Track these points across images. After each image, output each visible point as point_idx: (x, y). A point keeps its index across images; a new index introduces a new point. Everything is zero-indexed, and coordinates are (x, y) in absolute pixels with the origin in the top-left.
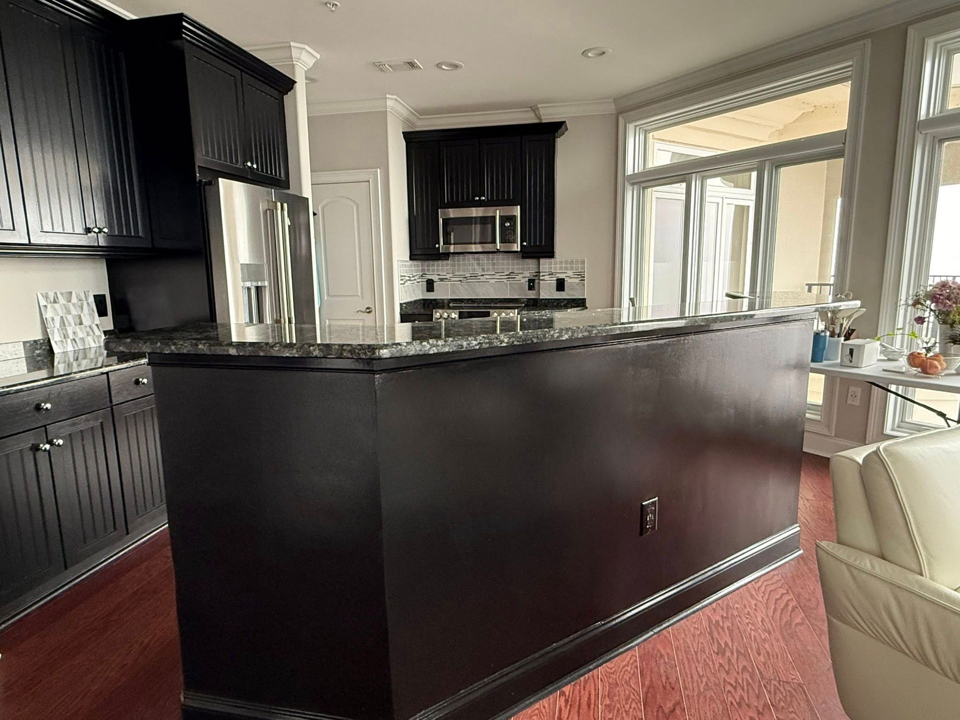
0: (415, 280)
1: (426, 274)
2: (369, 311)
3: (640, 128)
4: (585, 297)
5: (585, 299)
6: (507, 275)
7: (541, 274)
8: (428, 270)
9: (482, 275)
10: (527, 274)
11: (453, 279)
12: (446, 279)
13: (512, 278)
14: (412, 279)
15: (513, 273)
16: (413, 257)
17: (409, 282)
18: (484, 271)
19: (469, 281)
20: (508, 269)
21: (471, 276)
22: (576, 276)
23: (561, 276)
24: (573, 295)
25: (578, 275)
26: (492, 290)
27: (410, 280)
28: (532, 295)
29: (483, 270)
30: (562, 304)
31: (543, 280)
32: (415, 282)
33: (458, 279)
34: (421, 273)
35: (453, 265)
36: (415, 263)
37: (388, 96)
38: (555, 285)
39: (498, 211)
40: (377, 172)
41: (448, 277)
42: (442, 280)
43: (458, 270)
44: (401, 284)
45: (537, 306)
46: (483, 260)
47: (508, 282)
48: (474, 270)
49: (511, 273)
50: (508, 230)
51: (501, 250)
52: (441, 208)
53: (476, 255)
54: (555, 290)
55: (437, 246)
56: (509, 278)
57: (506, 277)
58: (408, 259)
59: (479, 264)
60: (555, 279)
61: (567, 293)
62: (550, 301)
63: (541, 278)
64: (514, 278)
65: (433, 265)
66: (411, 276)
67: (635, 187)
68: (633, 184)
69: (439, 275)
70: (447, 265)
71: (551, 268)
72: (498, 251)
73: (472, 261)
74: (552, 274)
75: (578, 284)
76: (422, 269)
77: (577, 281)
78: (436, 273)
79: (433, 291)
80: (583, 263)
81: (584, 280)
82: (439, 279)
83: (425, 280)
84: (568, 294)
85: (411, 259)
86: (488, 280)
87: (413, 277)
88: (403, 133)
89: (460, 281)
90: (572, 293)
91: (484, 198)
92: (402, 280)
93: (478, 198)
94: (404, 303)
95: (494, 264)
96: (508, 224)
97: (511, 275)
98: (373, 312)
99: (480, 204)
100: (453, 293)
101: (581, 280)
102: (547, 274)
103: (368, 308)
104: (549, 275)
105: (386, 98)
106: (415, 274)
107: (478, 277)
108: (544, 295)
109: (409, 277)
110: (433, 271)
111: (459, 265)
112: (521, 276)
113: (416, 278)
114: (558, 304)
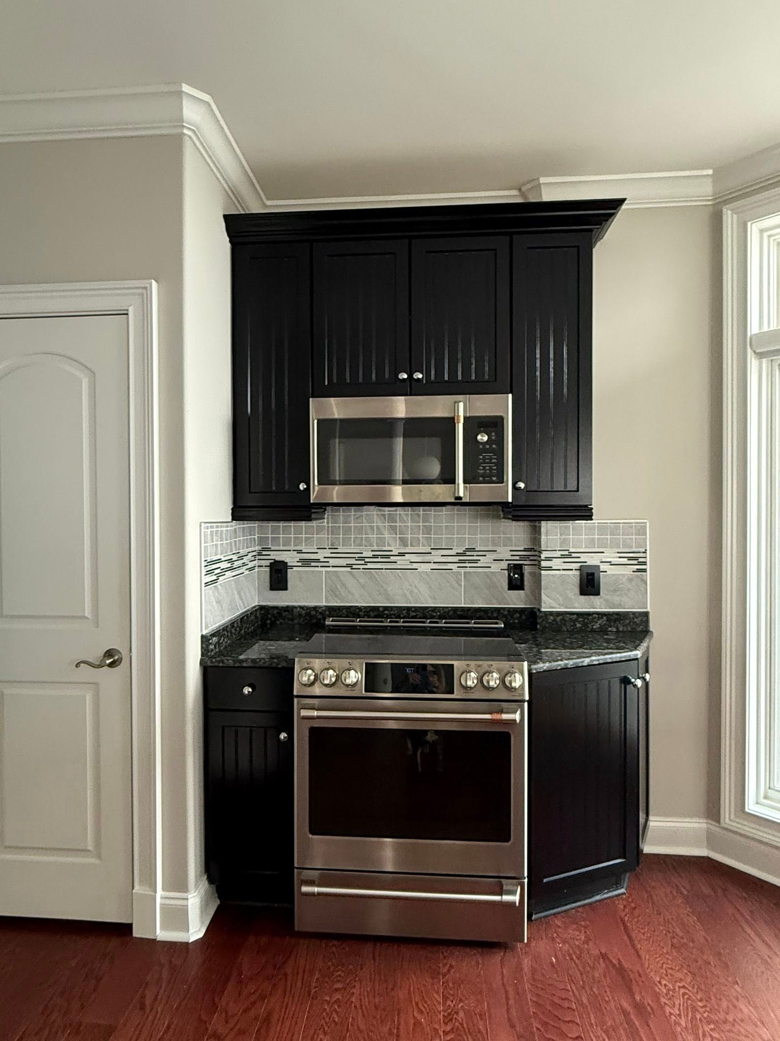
0: (244, 564)
1: (269, 550)
2: (112, 658)
3: (769, 236)
4: (649, 609)
5: (646, 614)
6: (458, 554)
7: (543, 556)
8: (275, 540)
9: (402, 554)
10: (505, 553)
11: (332, 562)
12: (318, 561)
13: (471, 561)
14: (236, 564)
15: (473, 550)
16: (239, 513)
17: (228, 574)
18: (406, 545)
19: (369, 566)
20: (461, 541)
21: (375, 556)
22: (625, 561)
23: (592, 560)
24: (620, 606)
25: (630, 559)
26: (423, 588)
27: (231, 569)
28: (517, 600)
29: (404, 542)
30: (596, 626)
31: (549, 569)
32: (243, 569)
33: (344, 562)
34: (258, 548)
35: (334, 531)
36: (247, 525)
37: (186, 88)
38: (577, 581)
39: (461, 405)
40: (147, 289)
41: (320, 556)
42: (306, 563)
43: (346, 542)
44: (207, 584)
45: (536, 629)
46: (402, 521)
47: (462, 571)
48: (381, 541)
49: (468, 550)
50: (486, 451)
51: (466, 499)
52: (313, 397)
53: (387, 509)
54: (577, 591)
55: (302, 486)
56: (464, 561)
57: (456, 559)
58: (230, 519)
59: (393, 529)
60: (577, 566)
61: (607, 601)
62: (568, 617)
63: (544, 564)
64: (476, 561)
65: (286, 530)
66: (235, 557)
67: (764, 361)
68: (760, 355)
69: (300, 552)
70: (320, 530)
71: (564, 542)
72: (458, 502)
73: (377, 523)
74: (569, 556)
75: (630, 580)
76: (260, 539)
77: (628, 571)
78: (292, 548)
79: (286, 589)
80: (641, 530)
81: (645, 571)
82: (301, 560)
83: (268, 563)
84: (608, 603)
85: (235, 517)
86: (415, 566)
87: (241, 558)
88: (226, 217)
89: (348, 566)
90: (616, 599)
91: (420, 376)
92: (209, 572)
93: (405, 376)
94: (213, 635)
95: (428, 530)
96: (483, 438)
97: (467, 555)
98: (125, 661)
99: (411, 389)
100: (333, 591)
101: (639, 570)
102: (558, 554)
103: (109, 653)
104: (563, 556)
105: (180, 93)
106: (243, 552)
107: (393, 559)
108: (550, 603)
109: (230, 561)
110: (287, 542)
111: (347, 531)
112: (491, 557)
113: (245, 560)
114: (585, 625)
